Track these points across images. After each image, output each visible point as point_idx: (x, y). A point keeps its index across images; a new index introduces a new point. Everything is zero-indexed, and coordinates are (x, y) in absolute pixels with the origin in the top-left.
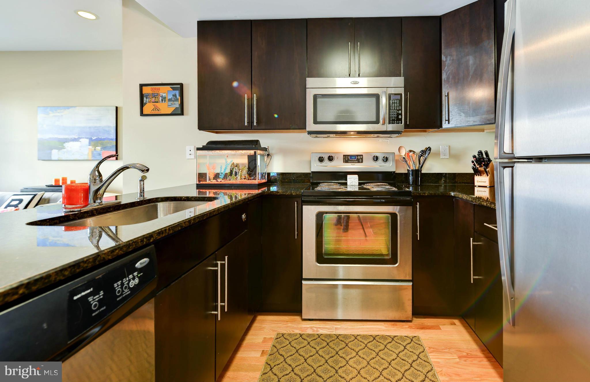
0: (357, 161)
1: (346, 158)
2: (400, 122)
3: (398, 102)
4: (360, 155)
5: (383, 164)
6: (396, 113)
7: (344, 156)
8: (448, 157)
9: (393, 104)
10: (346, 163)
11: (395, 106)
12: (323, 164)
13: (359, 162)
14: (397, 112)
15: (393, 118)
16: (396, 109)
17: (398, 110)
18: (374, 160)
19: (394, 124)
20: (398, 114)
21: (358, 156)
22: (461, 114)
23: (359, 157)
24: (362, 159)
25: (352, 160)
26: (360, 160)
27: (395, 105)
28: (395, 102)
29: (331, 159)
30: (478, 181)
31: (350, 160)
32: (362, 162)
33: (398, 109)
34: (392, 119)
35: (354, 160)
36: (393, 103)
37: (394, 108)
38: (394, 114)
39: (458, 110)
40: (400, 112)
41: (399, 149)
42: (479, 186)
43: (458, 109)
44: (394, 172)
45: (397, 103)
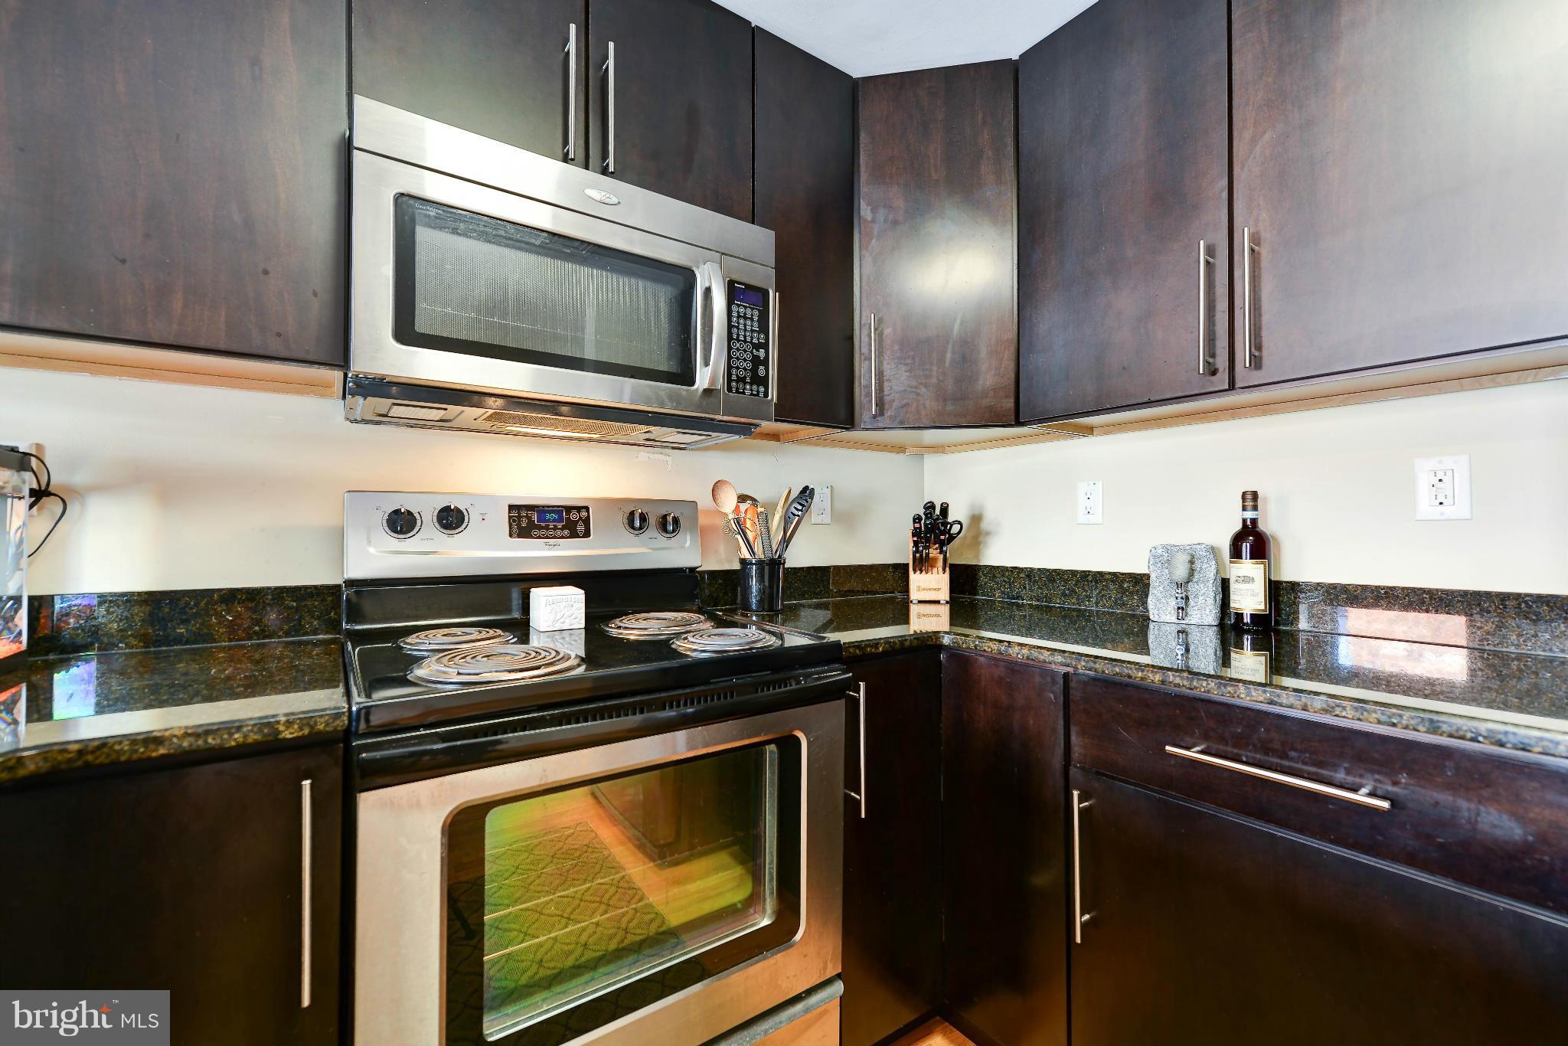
0: (566, 532)
1: (519, 517)
2: (762, 389)
3: (756, 318)
4: (579, 509)
5: (661, 540)
6: (749, 357)
7: (511, 507)
8: (827, 518)
9: (742, 321)
10: (519, 536)
11: (745, 330)
12: (412, 543)
13: (574, 535)
14: (752, 352)
15: (742, 373)
16: (749, 339)
17: (757, 347)
18: (633, 528)
19: (744, 393)
20: (757, 362)
21: (569, 509)
22: (918, 391)
23: (574, 516)
24: (587, 521)
25: (547, 528)
26: (581, 528)
27: (745, 325)
28: (745, 314)
29: (451, 519)
30: (919, 589)
31: (540, 528)
32: (587, 534)
33: (755, 341)
34: (737, 375)
35: (555, 528)
36: (739, 317)
37: (745, 336)
38: (745, 360)
39: (909, 377)
40: (762, 353)
41: (713, 490)
42: (920, 602)
43: (908, 374)
44: (693, 570)
45: (752, 319)
